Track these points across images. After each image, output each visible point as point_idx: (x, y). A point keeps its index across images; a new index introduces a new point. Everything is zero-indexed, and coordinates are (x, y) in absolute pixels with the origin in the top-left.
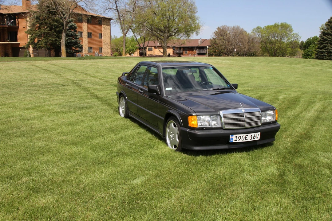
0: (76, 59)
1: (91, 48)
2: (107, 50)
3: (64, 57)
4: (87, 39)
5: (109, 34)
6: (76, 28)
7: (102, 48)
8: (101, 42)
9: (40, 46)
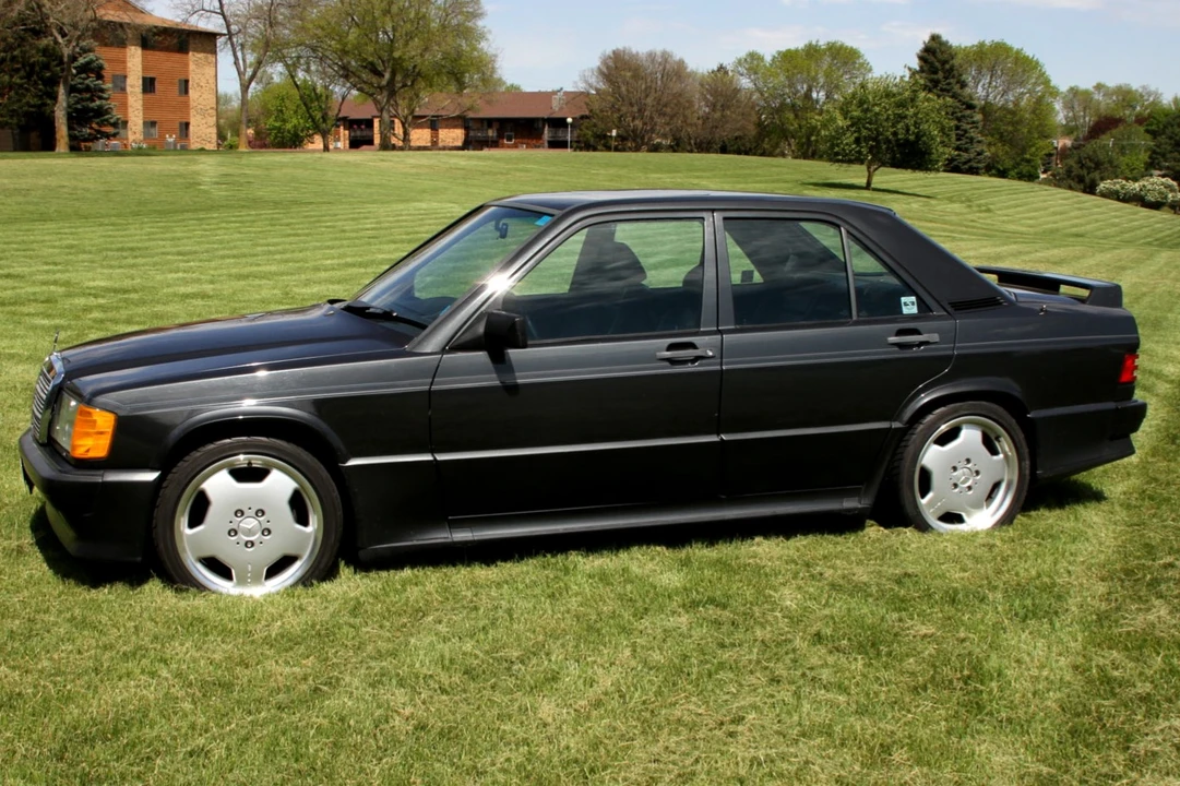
1: (153, 124)
2: (203, 129)
3: (62, 151)
4: (140, 96)
5: (212, 81)
6: (101, 68)
7: (187, 124)
8: (186, 106)
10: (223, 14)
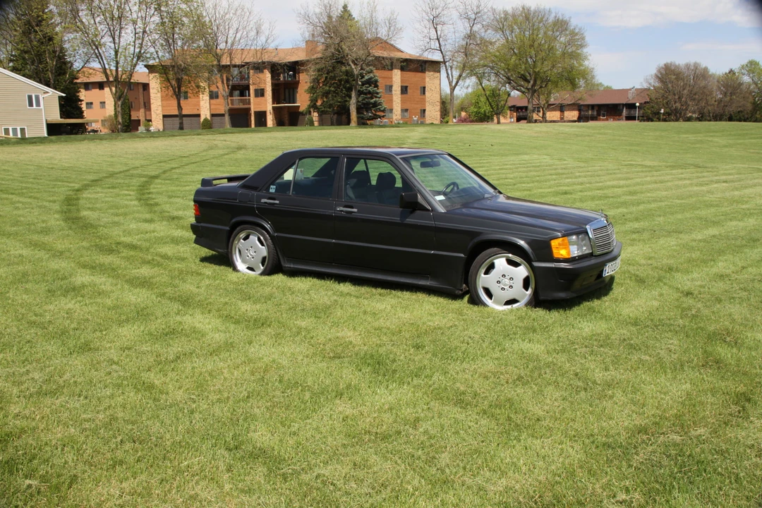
1: (407, 110)
2: (433, 113)
3: (354, 125)
4: (400, 96)
5: (438, 87)
6: (376, 81)
7: (424, 110)
8: (424, 101)
10: (441, 50)
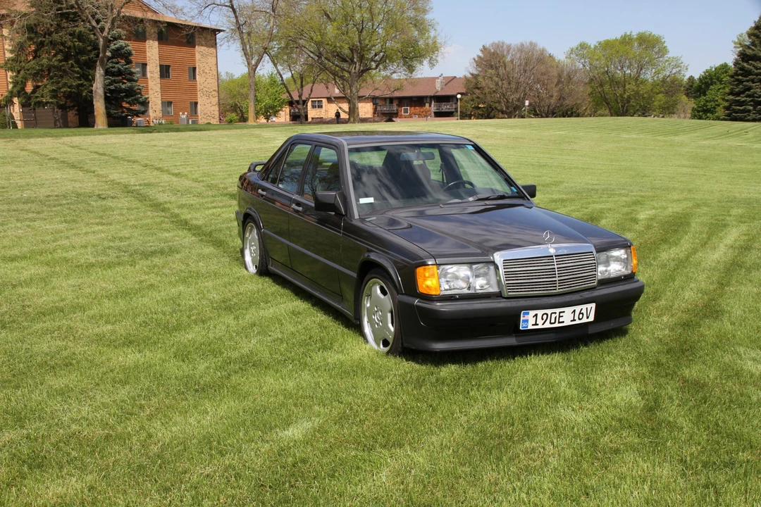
0: (132, 133)
1: (170, 103)
2: (208, 108)
3: (100, 127)
4: (159, 80)
5: (214, 68)
6: (130, 54)
7: (196, 104)
8: (193, 89)
9: (38, 99)
10: (232, 7)
